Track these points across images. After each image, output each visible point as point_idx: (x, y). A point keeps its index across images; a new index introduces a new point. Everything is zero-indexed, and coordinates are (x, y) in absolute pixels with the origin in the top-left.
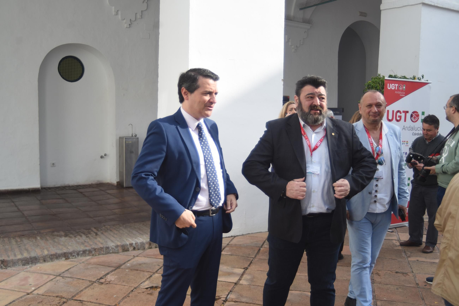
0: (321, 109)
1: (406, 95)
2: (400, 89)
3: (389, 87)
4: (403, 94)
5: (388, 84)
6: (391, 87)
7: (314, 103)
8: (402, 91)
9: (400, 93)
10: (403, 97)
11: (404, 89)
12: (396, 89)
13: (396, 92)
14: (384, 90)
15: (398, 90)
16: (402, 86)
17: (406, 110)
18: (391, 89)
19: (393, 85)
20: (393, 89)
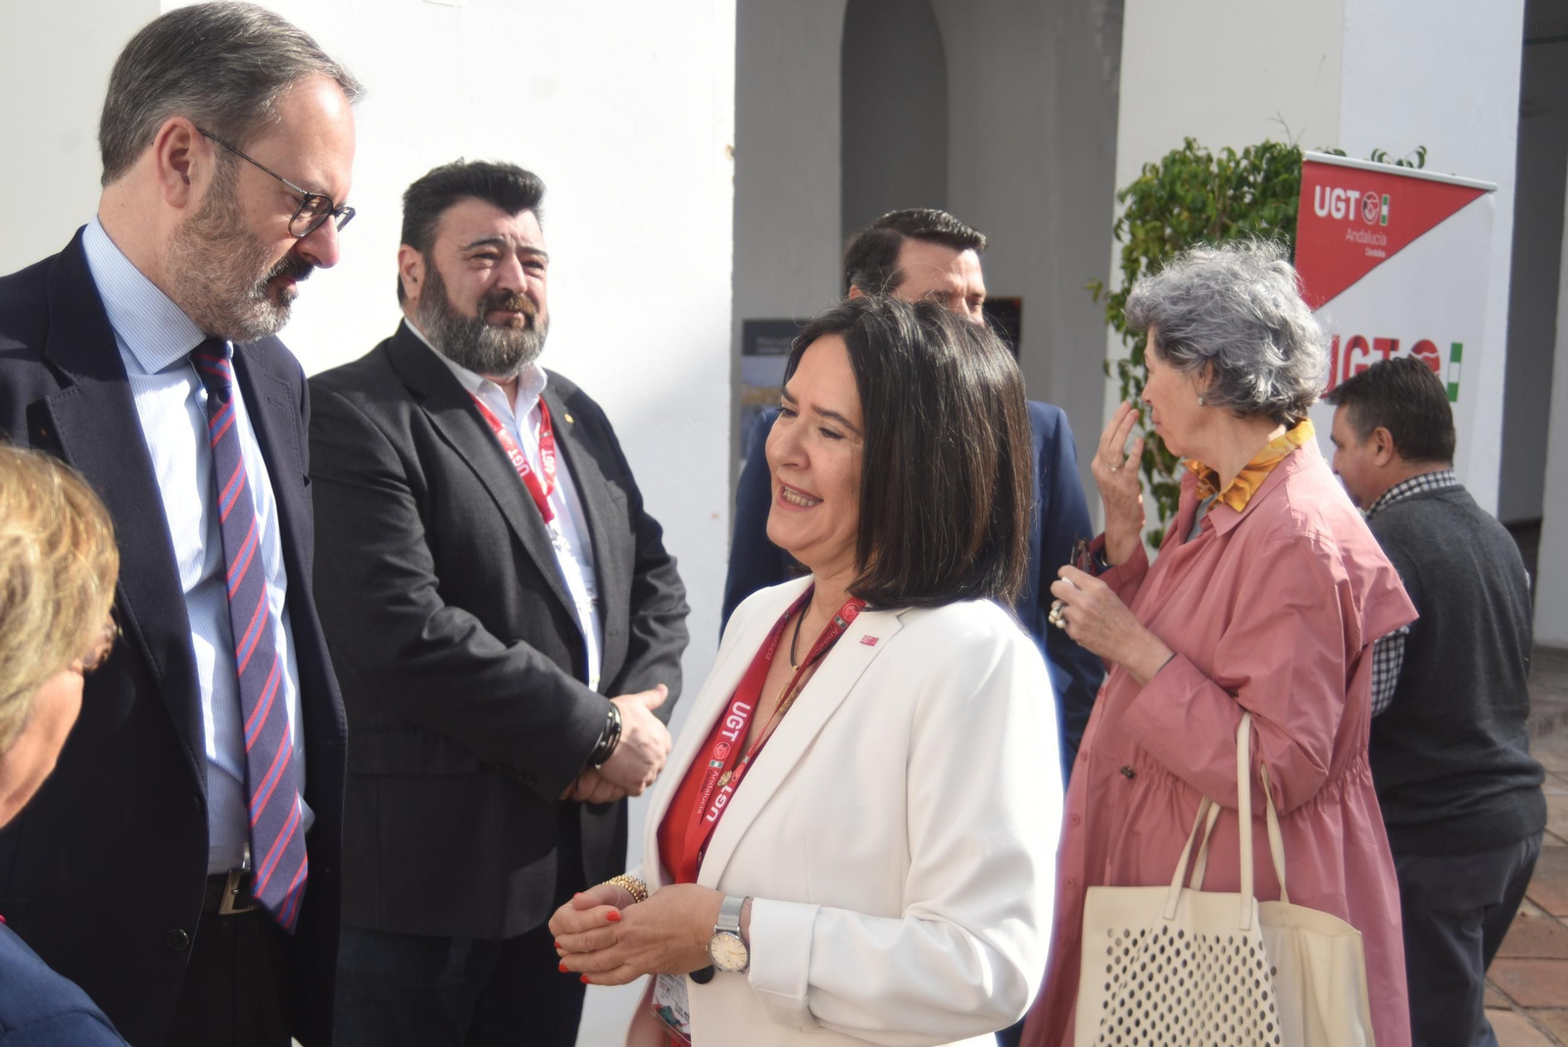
0: (531, 309)
1: (1392, 249)
2: (1369, 215)
3: (1322, 206)
4: (1379, 247)
5: (1318, 189)
6: (1332, 203)
7: (502, 285)
8: (1376, 229)
9: (1364, 238)
10: (1378, 261)
11: (1384, 217)
12: (1352, 217)
13: (1350, 236)
14: (1298, 224)
15: (1359, 224)
16: (1377, 201)
17: (1388, 334)
18: (1330, 215)
19: (1339, 192)
20: (1338, 215)
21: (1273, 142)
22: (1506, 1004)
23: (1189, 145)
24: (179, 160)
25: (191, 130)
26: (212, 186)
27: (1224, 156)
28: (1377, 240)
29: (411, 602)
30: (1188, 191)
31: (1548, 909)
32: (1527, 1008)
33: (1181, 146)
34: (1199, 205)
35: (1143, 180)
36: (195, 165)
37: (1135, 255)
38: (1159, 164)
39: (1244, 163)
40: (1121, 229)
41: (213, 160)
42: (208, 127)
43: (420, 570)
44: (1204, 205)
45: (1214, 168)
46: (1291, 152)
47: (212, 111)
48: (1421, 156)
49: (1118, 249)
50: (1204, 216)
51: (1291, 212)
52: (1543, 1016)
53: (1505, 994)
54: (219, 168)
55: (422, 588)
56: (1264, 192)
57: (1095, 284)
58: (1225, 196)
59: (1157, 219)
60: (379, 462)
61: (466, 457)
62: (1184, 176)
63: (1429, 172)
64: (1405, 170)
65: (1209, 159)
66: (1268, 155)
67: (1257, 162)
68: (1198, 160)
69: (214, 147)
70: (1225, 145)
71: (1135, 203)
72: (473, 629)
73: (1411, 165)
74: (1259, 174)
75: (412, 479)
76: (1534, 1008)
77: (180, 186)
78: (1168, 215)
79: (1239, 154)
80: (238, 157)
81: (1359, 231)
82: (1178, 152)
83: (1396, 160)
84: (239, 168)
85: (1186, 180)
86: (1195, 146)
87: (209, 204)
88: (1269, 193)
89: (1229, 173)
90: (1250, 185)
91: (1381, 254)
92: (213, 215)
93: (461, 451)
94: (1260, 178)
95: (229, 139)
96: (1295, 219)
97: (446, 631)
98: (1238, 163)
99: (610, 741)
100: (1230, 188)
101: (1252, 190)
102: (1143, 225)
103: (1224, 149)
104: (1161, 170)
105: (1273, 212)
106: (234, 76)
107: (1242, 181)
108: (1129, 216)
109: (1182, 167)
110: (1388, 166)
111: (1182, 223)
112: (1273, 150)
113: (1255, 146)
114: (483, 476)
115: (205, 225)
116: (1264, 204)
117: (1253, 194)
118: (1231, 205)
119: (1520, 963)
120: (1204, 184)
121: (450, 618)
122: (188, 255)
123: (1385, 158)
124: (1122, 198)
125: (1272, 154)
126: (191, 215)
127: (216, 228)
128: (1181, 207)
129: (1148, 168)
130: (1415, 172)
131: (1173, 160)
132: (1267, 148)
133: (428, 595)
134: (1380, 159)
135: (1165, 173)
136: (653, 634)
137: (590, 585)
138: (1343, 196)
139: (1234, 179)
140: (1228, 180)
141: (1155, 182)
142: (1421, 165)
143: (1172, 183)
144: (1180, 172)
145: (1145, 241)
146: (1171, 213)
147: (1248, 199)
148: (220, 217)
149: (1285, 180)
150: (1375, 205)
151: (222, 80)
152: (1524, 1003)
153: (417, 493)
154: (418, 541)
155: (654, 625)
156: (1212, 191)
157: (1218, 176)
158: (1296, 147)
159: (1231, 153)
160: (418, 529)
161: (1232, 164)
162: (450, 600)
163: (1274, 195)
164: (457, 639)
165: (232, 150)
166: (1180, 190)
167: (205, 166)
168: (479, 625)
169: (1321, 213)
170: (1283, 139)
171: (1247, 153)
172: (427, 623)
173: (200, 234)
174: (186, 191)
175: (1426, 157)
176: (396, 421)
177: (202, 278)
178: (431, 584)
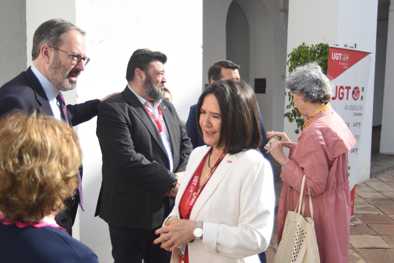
1: (349, 67)
2: (344, 59)
3: (333, 57)
4: (346, 66)
5: (333, 53)
6: (336, 56)
8: (345, 62)
9: (343, 64)
11: (347, 59)
12: (340, 59)
13: (340, 64)
14: (328, 61)
15: (342, 61)
16: (346, 56)
17: (348, 86)
18: (335, 59)
19: (337, 54)
20: (337, 59)
21: (322, 43)
22: (376, 234)
23: (303, 44)
24: (46, 53)
25: (47, 46)
26: (54, 58)
27: (311, 46)
28: (346, 64)
29: (128, 152)
30: (303, 54)
31: (385, 213)
32: (381, 235)
33: (302, 44)
34: (306, 57)
35: (293, 52)
36: (50, 54)
37: (292, 68)
38: (297, 48)
39: (316, 48)
40: (289, 63)
41: (53, 52)
42: (51, 45)
43: (130, 145)
44: (307, 57)
45: (309, 49)
46: (326, 45)
47: (51, 42)
48: (355, 46)
49: (288, 68)
50: (307, 60)
51: (327, 58)
52: (384, 237)
53: (376, 232)
54: (55, 53)
55: (131, 149)
56: (320, 54)
57: (283, 75)
58: (312, 55)
59: (296, 60)
60: (120, 120)
61: (141, 118)
62: (302, 51)
63: (357, 49)
64: (352, 49)
65: (308, 47)
66: (321, 46)
67: (319, 48)
68: (305, 47)
69: (52, 49)
70: (312, 44)
71: (291, 57)
72: (143, 158)
73: (353, 48)
74: (319, 50)
75: (128, 124)
76: (382, 235)
77: (47, 59)
78: (299, 60)
79: (315, 46)
80: (58, 50)
81: (342, 63)
82: (301, 46)
83: (350, 47)
84: (59, 52)
85: (303, 52)
86: (305, 44)
87: (54, 61)
88: (321, 55)
89: (312, 50)
90: (317, 53)
91: (347, 68)
92: (55, 63)
93: (140, 117)
94: (319, 51)
95: (55, 47)
96: (328, 60)
97: (137, 158)
98: (314, 48)
99: (175, 183)
100: (313, 53)
101: (318, 54)
102: (293, 62)
103: (311, 45)
104: (297, 50)
105: (323, 59)
106: (54, 33)
107: (315, 52)
108: (290, 60)
109: (302, 49)
110: (348, 48)
111: (302, 61)
112: (322, 45)
113: (318, 44)
114: (145, 123)
115: (54, 66)
116: (320, 57)
117: (318, 55)
118: (313, 57)
119: (379, 225)
120: (307, 53)
121: (137, 156)
122: (52, 73)
123: (347, 46)
124: (289, 56)
125: (322, 46)
126: (51, 64)
127: (56, 66)
128: (302, 58)
129: (294, 49)
130: (354, 49)
131: (300, 47)
132: (321, 44)
133: (132, 150)
134: (346, 46)
135: (298, 50)
136: (185, 157)
137: (170, 147)
138: (338, 55)
139: (314, 52)
140: (312, 52)
141: (296, 52)
142: (355, 48)
143: (300, 53)
144: (302, 50)
145: (294, 66)
146: (300, 59)
147: (317, 56)
148: (56, 64)
149: (325, 51)
150: (345, 57)
151: (52, 35)
152: (380, 234)
153: (129, 127)
154: (130, 138)
155: (185, 155)
156: (309, 54)
157: (310, 51)
158: (327, 44)
159: (313, 46)
160: (130, 135)
161: (313, 48)
162: (137, 152)
163: (323, 55)
164: (139, 160)
165: (57, 49)
166: (302, 54)
167: (52, 54)
168: (144, 157)
169: (333, 59)
170: (324, 42)
171: (316, 45)
172: (132, 157)
173: (53, 68)
174: (49, 60)
175: (356, 46)
176: (124, 110)
177: (55, 78)
178: (133, 148)
